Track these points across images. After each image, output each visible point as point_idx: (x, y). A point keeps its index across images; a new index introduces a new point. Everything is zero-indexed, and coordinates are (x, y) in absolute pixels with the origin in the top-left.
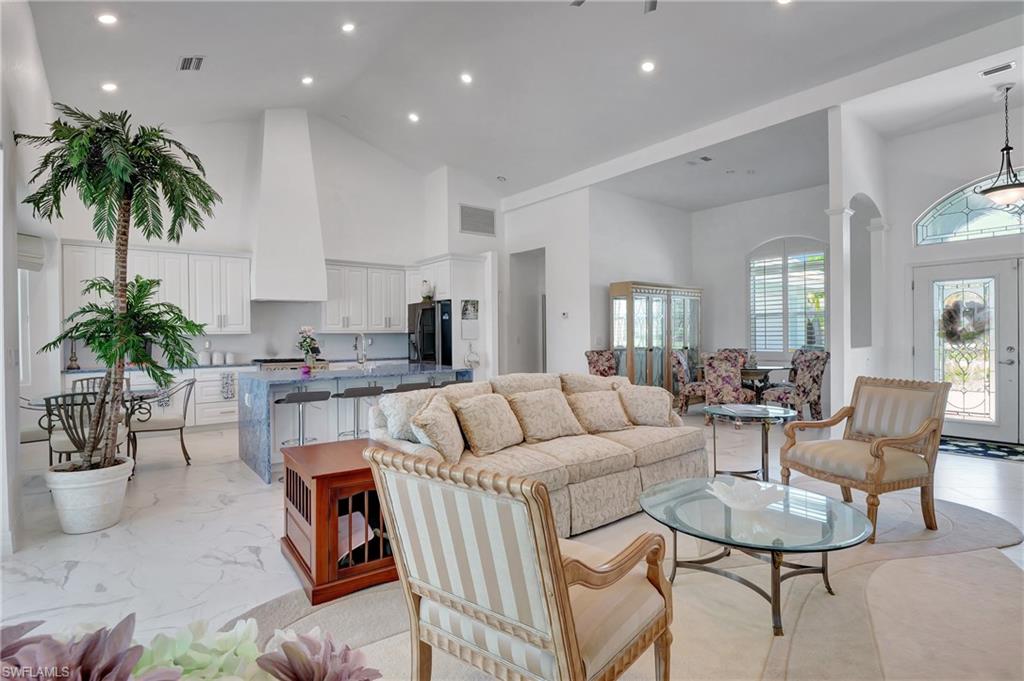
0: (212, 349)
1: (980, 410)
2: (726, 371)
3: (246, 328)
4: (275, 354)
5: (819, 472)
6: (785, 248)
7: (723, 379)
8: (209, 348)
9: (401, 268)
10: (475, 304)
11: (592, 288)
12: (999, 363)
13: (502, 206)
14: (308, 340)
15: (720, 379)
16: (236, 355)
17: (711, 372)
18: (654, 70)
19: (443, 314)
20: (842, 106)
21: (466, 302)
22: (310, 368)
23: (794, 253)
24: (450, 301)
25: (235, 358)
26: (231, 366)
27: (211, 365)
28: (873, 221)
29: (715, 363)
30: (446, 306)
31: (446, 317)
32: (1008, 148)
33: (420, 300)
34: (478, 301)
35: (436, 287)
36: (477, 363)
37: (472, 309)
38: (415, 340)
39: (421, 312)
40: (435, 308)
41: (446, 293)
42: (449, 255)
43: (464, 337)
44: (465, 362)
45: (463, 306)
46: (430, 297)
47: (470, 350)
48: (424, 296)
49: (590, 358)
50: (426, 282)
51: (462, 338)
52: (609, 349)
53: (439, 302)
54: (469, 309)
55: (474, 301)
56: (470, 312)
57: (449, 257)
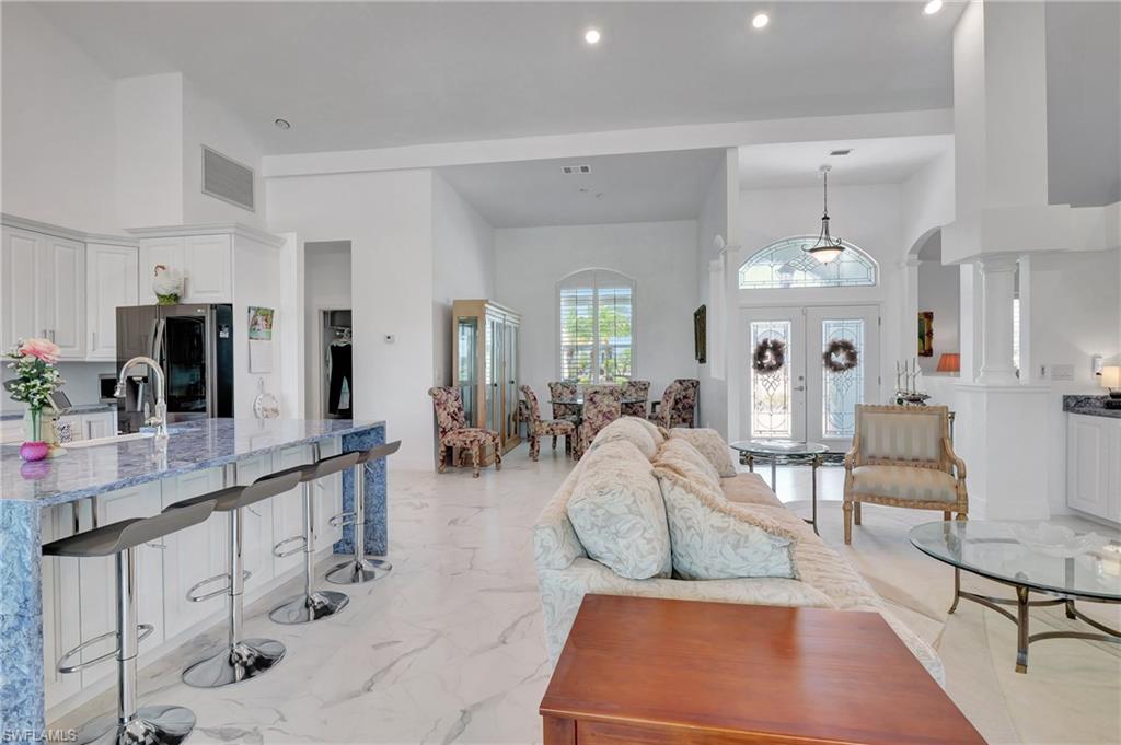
1: (781, 428)
2: (608, 406)
5: (903, 500)
6: (595, 279)
7: (604, 415)
10: (268, 315)
11: (434, 305)
12: (794, 389)
15: (600, 416)
17: (592, 407)
18: (599, 42)
19: (219, 329)
20: (739, 149)
21: (257, 309)
23: (604, 286)
24: (231, 305)
28: (712, 263)
29: (597, 398)
30: (224, 314)
31: (224, 334)
32: (826, 218)
33: (154, 301)
34: (273, 311)
35: (186, 279)
36: (276, 411)
37: (264, 322)
38: (146, 375)
39: (163, 322)
40: (204, 317)
41: (218, 292)
42: (229, 227)
43: (253, 370)
44: (255, 410)
45: (252, 316)
46: (176, 297)
47: (262, 391)
48: (163, 293)
49: (438, 397)
50: (163, 268)
51: (250, 371)
52: (451, 386)
53: (213, 307)
54: (259, 322)
55: (266, 309)
56: (261, 328)
57: (231, 230)
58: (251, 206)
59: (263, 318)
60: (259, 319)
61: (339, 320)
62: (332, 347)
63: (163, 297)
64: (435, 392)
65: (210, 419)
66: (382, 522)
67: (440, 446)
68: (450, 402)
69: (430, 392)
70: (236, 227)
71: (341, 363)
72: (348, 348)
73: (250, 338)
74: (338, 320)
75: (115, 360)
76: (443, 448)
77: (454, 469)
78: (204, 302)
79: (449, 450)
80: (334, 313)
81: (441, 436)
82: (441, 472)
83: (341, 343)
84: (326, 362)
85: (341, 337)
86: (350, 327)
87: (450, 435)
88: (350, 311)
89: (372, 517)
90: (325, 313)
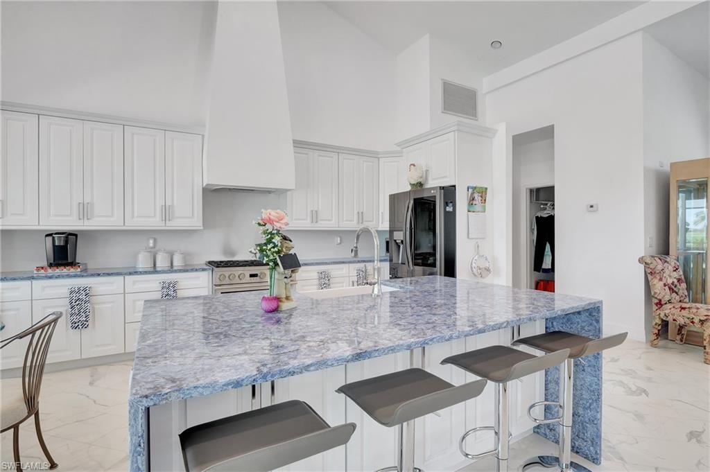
0: (157, 248)
3: (196, 222)
4: (233, 254)
8: (154, 247)
9: (374, 155)
10: (483, 192)
11: (646, 170)
13: (484, 85)
14: (277, 240)
16: (186, 256)
19: (446, 204)
21: (474, 188)
22: (278, 299)
24: (454, 186)
25: (185, 259)
26: (180, 271)
27: (154, 270)
30: (449, 193)
31: (449, 209)
33: (409, 188)
34: (486, 189)
35: (427, 171)
36: (488, 270)
37: (480, 198)
38: (402, 239)
39: (412, 202)
40: (435, 196)
41: (446, 177)
42: (454, 126)
43: (470, 237)
44: (472, 268)
45: (470, 195)
46: (421, 184)
47: (478, 253)
48: (413, 183)
49: (652, 266)
50: (414, 166)
51: (468, 238)
52: (667, 253)
53: (442, 188)
54: (476, 198)
55: (482, 188)
56: (477, 203)
57: (455, 128)
58: (476, 116)
59: (479, 195)
60: (476, 195)
61: (544, 195)
62: (537, 217)
63: (414, 184)
64: (648, 261)
65: (439, 276)
66: (596, 422)
67: (654, 318)
68: (667, 272)
69: (641, 260)
70: (458, 125)
71: (545, 231)
72: (552, 218)
73: (469, 211)
74: (542, 195)
75: (388, 229)
76: (659, 322)
77: (671, 344)
78: (436, 186)
79: (665, 324)
80: (538, 190)
81: (655, 308)
82: (653, 345)
83: (545, 214)
84: (532, 230)
85: (545, 209)
86: (553, 200)
87: (667, 309)
88: (553, 188)
89: (581, 411)
90: (531, 191)
